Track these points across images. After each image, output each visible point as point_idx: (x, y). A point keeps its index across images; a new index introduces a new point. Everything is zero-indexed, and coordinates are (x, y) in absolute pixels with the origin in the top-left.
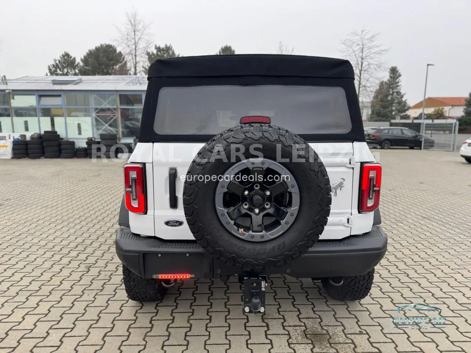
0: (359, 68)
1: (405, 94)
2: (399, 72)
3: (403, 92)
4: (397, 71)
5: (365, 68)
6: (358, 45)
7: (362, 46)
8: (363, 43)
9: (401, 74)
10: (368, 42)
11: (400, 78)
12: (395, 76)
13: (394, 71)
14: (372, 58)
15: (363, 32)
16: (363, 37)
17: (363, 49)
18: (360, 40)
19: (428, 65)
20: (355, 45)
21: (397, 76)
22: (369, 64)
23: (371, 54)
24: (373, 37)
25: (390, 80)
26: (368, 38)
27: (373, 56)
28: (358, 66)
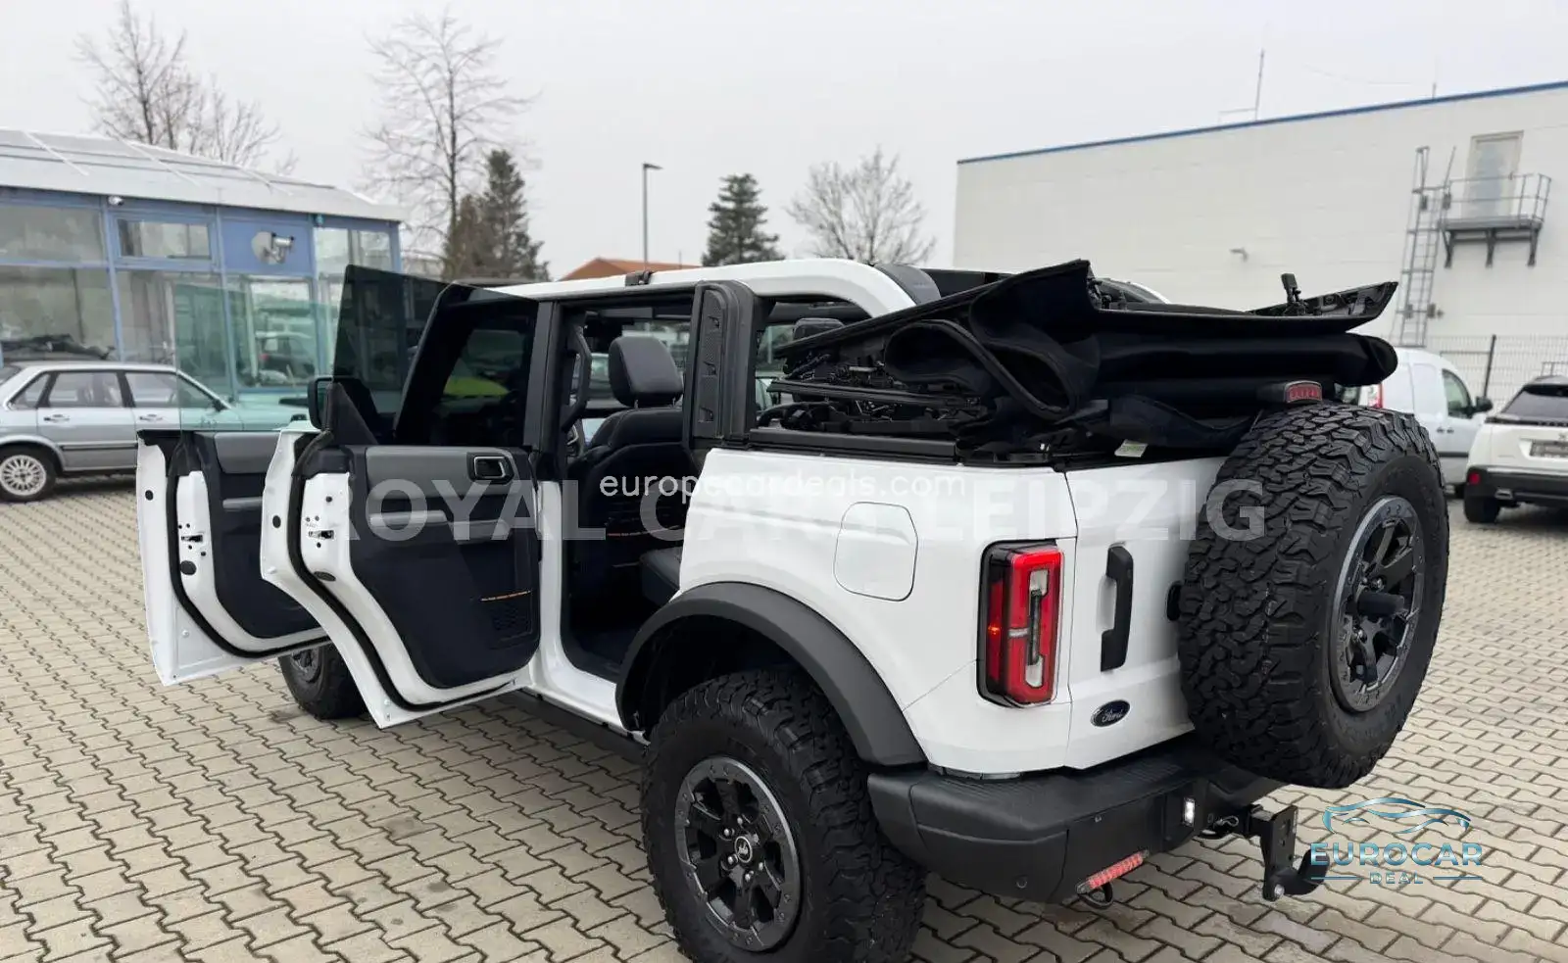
0: (445, 149)
1: (541, 243)
2: (516, 170)
3: (534, 235)
4: (511, 169)
5: (463, 153)
6: (435, 66)
7: (447, 75)
8: (449, 63)
9: (524, 176)
10: (465, 65)
11: (520, 191)
12: (504, 182)
13: (500, 164)
14: (480, 120)
15: (444, 25)
16: (448, 45)
17: (451, 83)
18: (440, 51)
19: (646, 166)
20: (424, 65)
21: (511, 185)
22: (475, 140)
23: (479, 106)
24: (478, 50)
25: (491, 193)
26: (465, 49)
27: (487, 113)
28: (443, 140)
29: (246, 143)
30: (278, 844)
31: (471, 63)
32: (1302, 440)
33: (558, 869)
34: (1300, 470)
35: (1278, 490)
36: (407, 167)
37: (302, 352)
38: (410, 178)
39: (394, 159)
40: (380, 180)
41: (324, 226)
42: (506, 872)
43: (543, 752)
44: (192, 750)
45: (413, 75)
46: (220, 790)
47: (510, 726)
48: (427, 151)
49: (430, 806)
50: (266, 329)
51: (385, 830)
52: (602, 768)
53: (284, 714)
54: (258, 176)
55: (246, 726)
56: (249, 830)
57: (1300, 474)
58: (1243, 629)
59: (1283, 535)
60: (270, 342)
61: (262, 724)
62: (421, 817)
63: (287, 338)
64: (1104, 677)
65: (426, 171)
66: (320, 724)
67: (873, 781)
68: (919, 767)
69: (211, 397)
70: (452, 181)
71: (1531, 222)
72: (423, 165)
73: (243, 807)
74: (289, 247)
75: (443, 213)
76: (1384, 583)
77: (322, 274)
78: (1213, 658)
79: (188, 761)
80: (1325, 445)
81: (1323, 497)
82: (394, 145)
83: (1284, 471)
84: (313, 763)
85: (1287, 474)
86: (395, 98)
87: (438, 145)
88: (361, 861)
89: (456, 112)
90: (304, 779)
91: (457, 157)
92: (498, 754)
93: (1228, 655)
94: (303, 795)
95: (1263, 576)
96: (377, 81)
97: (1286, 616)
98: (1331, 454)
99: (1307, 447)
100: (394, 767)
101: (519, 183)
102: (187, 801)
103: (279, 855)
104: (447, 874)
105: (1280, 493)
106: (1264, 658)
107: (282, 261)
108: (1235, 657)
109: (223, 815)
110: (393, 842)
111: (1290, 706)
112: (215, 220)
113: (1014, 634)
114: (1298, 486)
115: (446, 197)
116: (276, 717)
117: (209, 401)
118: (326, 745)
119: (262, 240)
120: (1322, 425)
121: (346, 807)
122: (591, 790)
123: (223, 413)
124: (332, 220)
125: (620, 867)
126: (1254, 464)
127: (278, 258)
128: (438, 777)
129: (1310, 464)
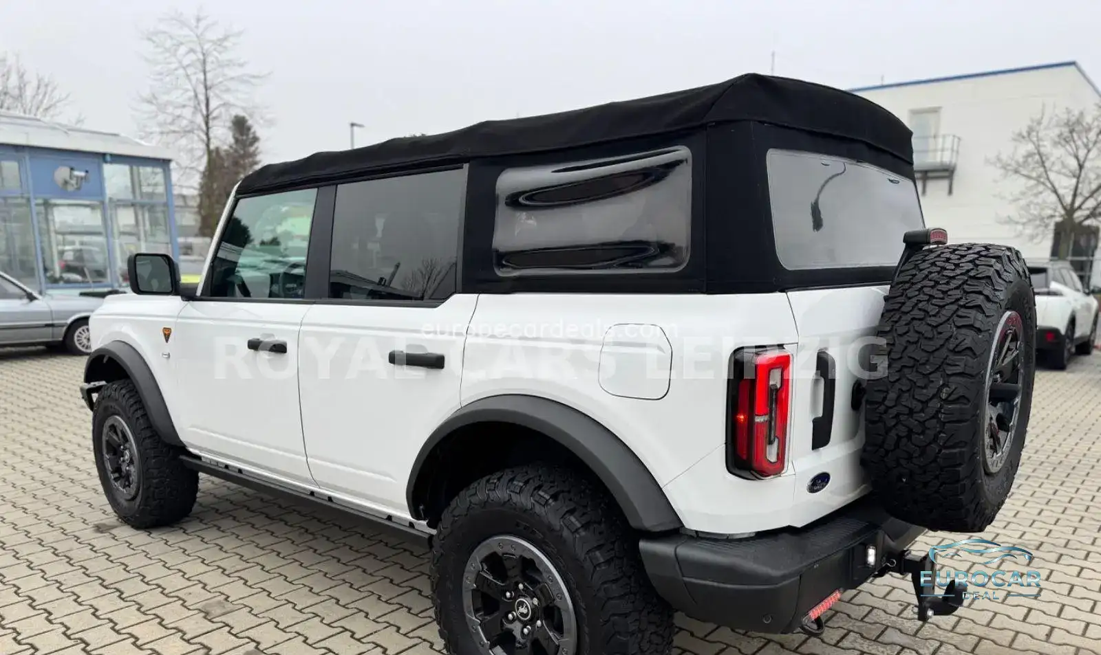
0: (201, 111)
2: (252, 130)
4: (249, 129)
5: (214, 114)
6: (192, 51)
7: (201, 57)
8: (202, 48)
9: (258, 134)
10: (215, 50)
11: (256, 145)
12: (244, 138)
13: (240, 125)
14: (228, 90)
15: (198, 20)
16: (202, 34)
17: (204, 62)
18: (195, 39)
19: (353, 125)
20: (183, 49)
21: (250, 140)
22: (224, 105)
23: (225, 80)
24: (226, 38)
25: (234, 146)
26: (214, 38)
27: (232, 85)
28: (199, 104)
29: (44, 106)
30: (113, 628)
31: (219, 49)
32: (953, 267)
33: (349, 634)
34: (957, 288)
35: (941, 304)
36: (172, 123)
37: (94, 260)
38: (174, 132)
39: (161, 118)
40: (151, 133)
41: (111, 162)
42: (307, 638)
43: (323, 545)
44: (30, 558)
45: (175, 55)
46: (58, 588)
47: (291, 526)
48: (187, 113)
49: (236, 590)
50: (64, 245)
51: (201, 611)
52: (370, 554)
53: (104, 525)
54: (57, 126)
55: (75, 536)
56: (87, 618)
57: (958, 292)
58: (922, 411)
59: (951, 337)
60: (66, 254)
61: (88, 534)
62: (230, 599)
63: (81, 250)
64: (814, 454)
65: (187, 126)
66: (139, 532)
67: (643, 545)
68: (676, 531)
69: (25, 291)
70: (207, 134)
71: (949, 165)
72: (184, 123)
73: (79, 600)
74: (85, 177)
75: (201, 157)
76: (1001, 376)
77: (111, 199)
78: (897, 435)
79: (28, 566)
80: (972, 269)
81: (979, 308)
82: (162, 108)
83: (945, 290)
84: (134, 563)
85: (947, 292)
86: (161, 74)
87: (195, 107)
88: (184, 637)
89: (209, 83)
90: (128, 575)
91: (211, 117)
92: (285, 548)
93: (910, 431)
94: (129, 589)
95: (937, 370)
96: (147, 60)
97: (958, 399)
98: (978, 276)
99: (958, 272)
100: (203, 562)
101: (255, 139)
102: (30, 598)
103: (115, 637)
104: (258, 643)
105: (944, 306)
106: (940, 432)
107: (79, 189)
108: (917, 433)
109: (63, 608)
110: (210, 620)
111: (960, 469)
112: (24, 158)
113: (758, 419)
114: (958, 300)
115: (203, 146)
116: (100, 529)
117: (24, 293)
118: (143, 548)
119: (62, 173)
120: (965, 256)
121: (167, 595)
122: (364, 571)
123: (36, 302)
124: (118, 158)
125: (398, 629)
126: (919, 286)
127: (75, 186)
128: (239, 567)
129: (963, 283)
